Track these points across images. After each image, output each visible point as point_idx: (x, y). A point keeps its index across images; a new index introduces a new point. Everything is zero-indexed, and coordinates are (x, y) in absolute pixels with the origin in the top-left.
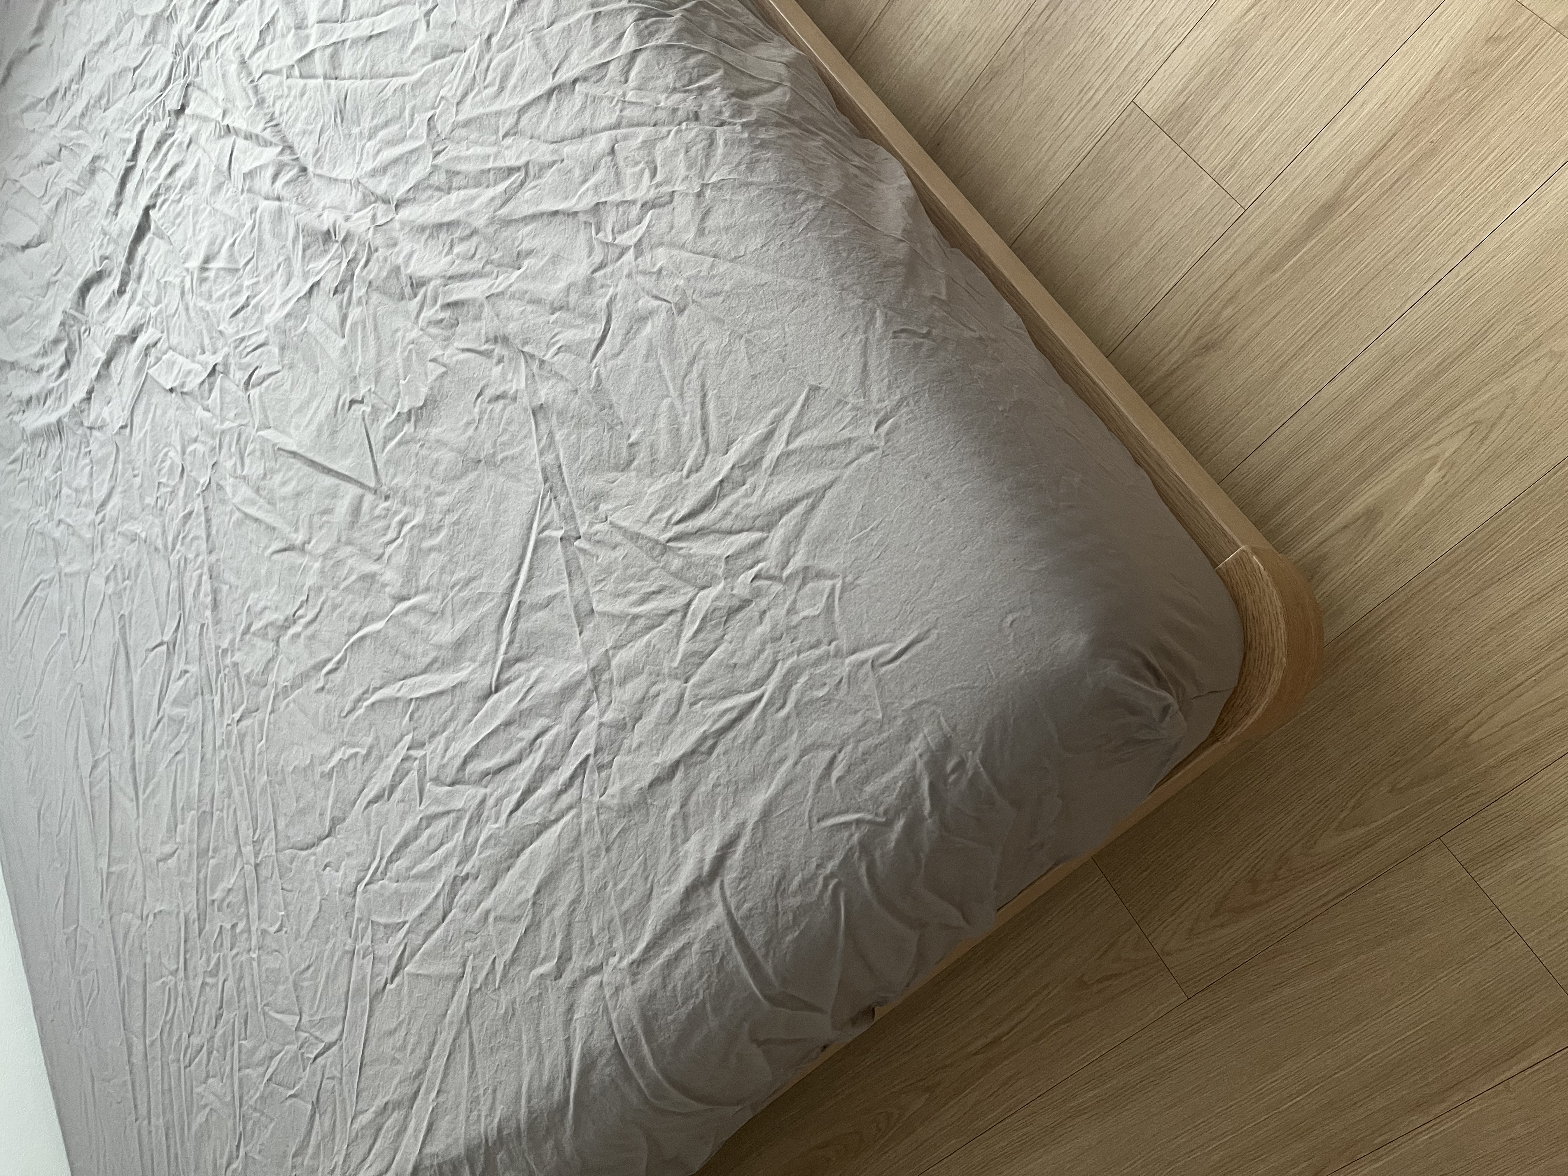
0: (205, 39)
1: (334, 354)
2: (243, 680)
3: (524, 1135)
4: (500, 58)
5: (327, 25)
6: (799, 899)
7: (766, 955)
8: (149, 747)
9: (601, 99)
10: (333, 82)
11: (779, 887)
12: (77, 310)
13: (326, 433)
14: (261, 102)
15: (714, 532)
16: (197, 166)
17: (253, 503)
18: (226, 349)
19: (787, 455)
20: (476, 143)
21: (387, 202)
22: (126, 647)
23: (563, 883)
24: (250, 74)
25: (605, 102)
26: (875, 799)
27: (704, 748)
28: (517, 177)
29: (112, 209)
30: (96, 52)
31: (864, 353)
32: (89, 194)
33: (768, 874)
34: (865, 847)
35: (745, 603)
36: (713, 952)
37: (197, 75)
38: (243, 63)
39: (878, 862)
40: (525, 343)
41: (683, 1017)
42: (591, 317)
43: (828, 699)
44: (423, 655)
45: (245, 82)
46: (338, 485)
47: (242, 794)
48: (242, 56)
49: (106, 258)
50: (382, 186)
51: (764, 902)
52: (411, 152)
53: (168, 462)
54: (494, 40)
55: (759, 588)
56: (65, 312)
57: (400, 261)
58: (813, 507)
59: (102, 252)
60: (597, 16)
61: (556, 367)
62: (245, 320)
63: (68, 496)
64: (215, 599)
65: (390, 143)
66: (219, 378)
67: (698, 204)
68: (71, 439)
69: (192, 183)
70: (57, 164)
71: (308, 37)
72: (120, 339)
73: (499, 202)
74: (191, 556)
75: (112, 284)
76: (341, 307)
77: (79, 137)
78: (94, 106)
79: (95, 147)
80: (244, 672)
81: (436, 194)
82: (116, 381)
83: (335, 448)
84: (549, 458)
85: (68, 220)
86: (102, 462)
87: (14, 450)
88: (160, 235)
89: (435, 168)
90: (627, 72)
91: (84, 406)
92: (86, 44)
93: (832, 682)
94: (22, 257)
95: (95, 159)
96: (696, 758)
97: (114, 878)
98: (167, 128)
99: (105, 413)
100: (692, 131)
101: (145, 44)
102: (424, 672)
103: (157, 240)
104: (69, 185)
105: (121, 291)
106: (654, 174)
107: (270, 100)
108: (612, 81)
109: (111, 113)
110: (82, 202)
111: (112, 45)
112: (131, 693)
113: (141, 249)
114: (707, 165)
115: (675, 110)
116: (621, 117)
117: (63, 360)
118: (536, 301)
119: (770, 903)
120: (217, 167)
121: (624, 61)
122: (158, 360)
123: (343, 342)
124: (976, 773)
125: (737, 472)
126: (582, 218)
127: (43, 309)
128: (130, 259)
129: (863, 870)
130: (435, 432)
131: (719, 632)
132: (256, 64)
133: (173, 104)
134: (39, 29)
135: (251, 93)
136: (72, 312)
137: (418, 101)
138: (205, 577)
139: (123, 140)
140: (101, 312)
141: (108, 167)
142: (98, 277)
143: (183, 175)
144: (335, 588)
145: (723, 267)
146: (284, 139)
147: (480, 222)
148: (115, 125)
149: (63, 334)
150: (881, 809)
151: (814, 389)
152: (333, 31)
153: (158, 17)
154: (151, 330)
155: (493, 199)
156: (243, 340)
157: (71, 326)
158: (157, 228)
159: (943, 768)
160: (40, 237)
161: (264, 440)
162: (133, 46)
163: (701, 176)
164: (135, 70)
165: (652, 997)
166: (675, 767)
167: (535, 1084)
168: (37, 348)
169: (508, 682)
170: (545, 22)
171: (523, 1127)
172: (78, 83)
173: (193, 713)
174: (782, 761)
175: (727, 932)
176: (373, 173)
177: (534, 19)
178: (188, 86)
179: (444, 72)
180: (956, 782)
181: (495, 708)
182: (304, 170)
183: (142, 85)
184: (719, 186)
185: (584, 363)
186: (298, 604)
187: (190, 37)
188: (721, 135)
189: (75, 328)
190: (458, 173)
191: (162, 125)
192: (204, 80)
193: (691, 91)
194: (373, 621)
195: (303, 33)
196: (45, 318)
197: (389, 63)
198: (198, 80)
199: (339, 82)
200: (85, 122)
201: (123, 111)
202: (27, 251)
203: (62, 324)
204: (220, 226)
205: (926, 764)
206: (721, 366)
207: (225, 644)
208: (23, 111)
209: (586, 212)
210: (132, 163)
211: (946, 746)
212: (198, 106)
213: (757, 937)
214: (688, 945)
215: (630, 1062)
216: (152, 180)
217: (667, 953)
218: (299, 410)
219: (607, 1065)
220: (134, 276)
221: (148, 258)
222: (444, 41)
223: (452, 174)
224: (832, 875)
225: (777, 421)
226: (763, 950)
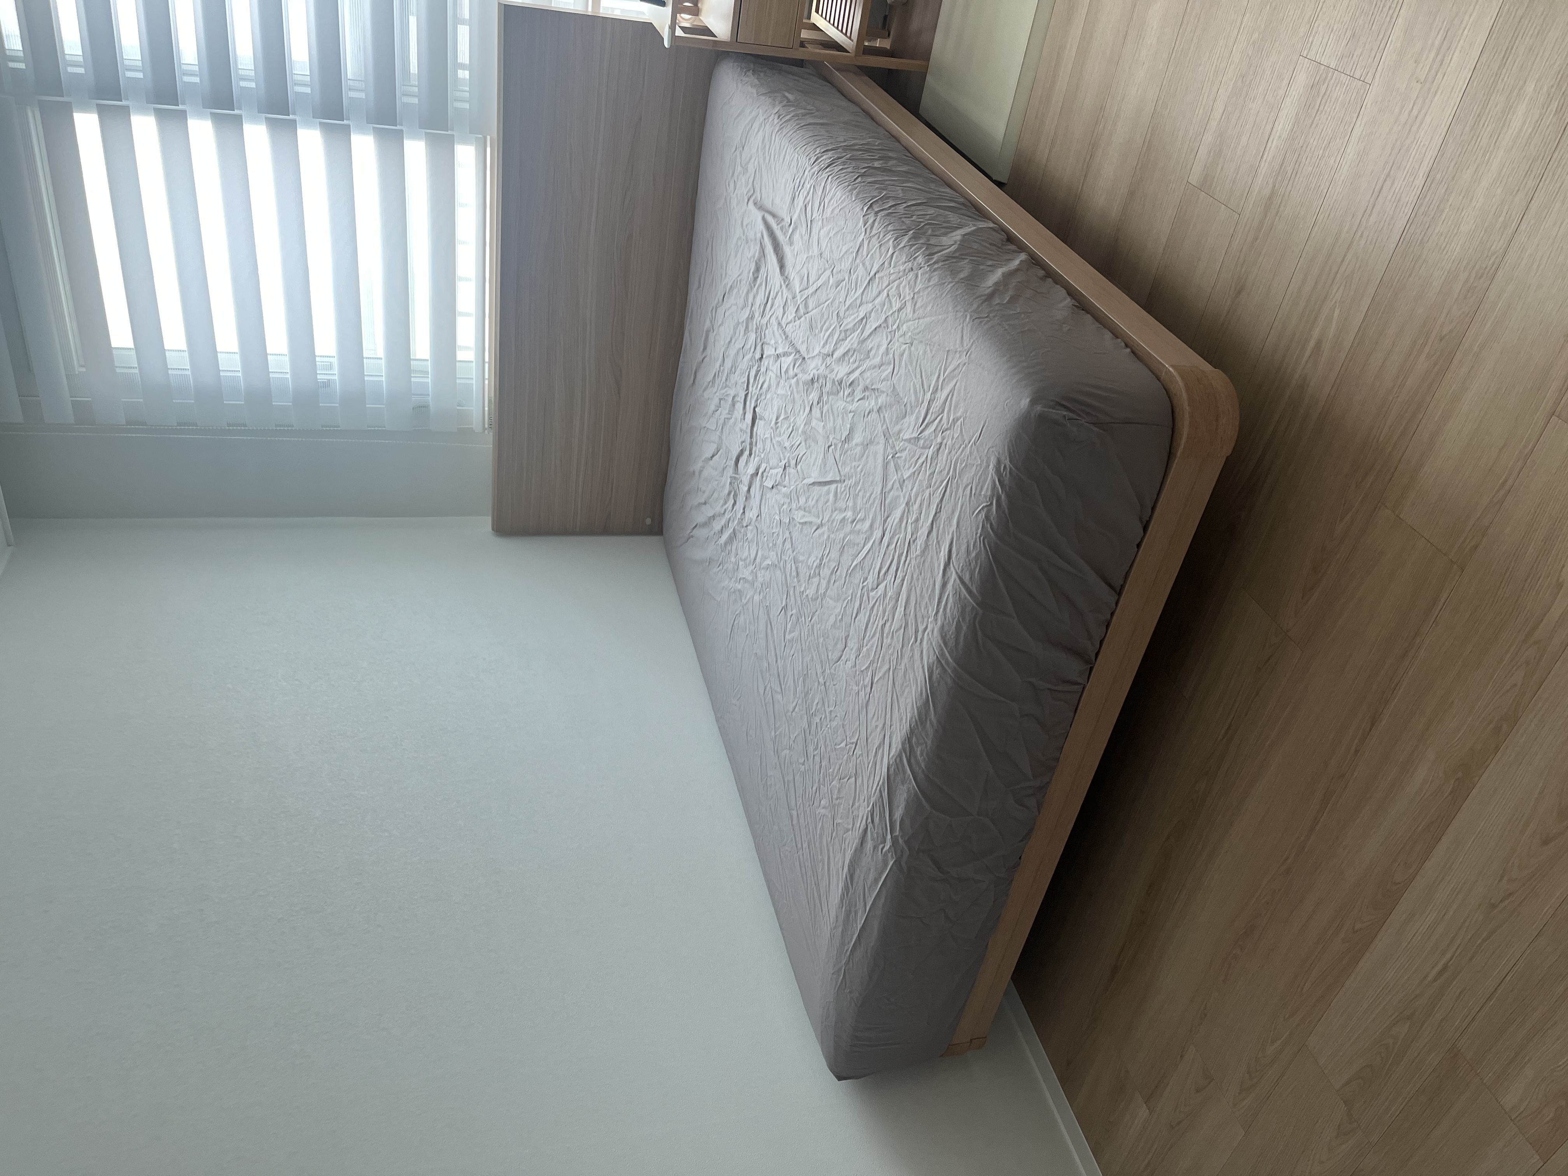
0: (764, 321)
1: (821, 431)
2: (810, 600)
3: (919, 723)
4: (854, 277)
5: (802, 292)
6: (974, 552)
7: (972, 585)
8: (783, 661)
9: (883, 277)
10: (807, 315)
11: (968, 552)
12: (735, 474)
13: (823, 467)
14: (787, 338)
15: (930, 423)
16: (770, 378)
17: (804, 516)
18: (788, 455)
19: (944, 380)
20: (852, 315)
21: (829, 356)
22: (770, 621)
23: (912, 598)
24: (782, 327)
25: (885, 278)
26: (985, 496)
27: (938, 510)
28: (865, 320)
29: (742, 417)
30: (728, 347)
31: (962, 332)
32: (734, 416)
33: (963, 548)
34: (987, 517)
35: (941, 443)
36: (956, 593)
37: (765, 338)
38: (779, 324)
39: (993, 522)
40: (872, 385)
41: (954, 629)
42: (889, 363)
43: (966, 466)
44: (860, 539)
45: (780, 331)
46: (829, 488)
47: (816, 655)
48: (779, 321)
49: (743, 442)
50: (826, 350)
51: (965, 561)
52: (833, 330)
53: (775, 522)
54: (852, 271)
55: (944, 436)
56: (731, 477)
57: (834, 376)
58: (953, 395)
59: (741, 440)
60: (880, 246)
61: (882, 389)
62: (793, 438)
63: (742, 565)
64: (797, 572)
65: (827, 330)
66: (787, 469)
67: (912, 302)
68: (740, 536)
69: (769, 387)
70: (720, 409)
71: (797, 300)
72: (752, 476)
73: (860, 334)
74: (787, 559)
75: (747, 453)
76: (820, 409)
77: (726, 392)
78: (730, 373)
79: (732, 392)
80: (810, 597)
81: (843, 342)
82: (753, 496)
83: (826, 472)
84: (884, 427)
85: (727, 433)
86: (752, 541)
87: (718, 560)
88: (761, 419)
89: (841, 332)
90: (891, 263)
91: (743, 517)
92: (723, 346)
93: (966, 458)
94: (711, 463)
95: (734, 397)
96: (938, 515)
97: (778, 737)
98: (757, 368)
99: (751, 516)
100: (911, 275)
101: (745, 334)
102: (863, 547)
103: (760, 421)
104: (726, 417)
105: (750, 454)
106: (900, 297)
107: (790, 336)
108: (886, 268)
109: (736, 374)
110: (732, 420)
111: (733, 341)
112: (774, 641)
113: (755, 429)
114: (915, 286)
115: (905, 270)
116: (889, 281)
117: (733, 501)
118: (875, 367)
119: (967, 560)
120: (776, 375)
121: (889, 259)
122: (767, 477)
123: (823, 423)
124: (1011, 469)
125: (933, 395)
126: (883, 326)
127: (722, 484)
128: (751, 437)
129: (989, 529)
130: (854, 442)
131: (936, 461)
132: (783, 323)
133: (758, 356)
134: (705, 349)
135: (783, 335)
136: (734, 475)
137: (833, 308)
138: (793, 564)
139: (742, 383)
140: (744, 468)
141: (739, 399)
142: (741, 453)
143: (765, 386)
144: (833, 533)
145: (921, 321)
146: (796, 349)
147: (855, 346)
148: (739, 377)
149: (731, 488)
150: (988, 499)
151: (948, 351)
152: (805, 294)
153: (748, 319)
154: (763, 465)
155: (858, 334)
156: (793, 445)
157: (734, 483)
158: (759, 415)
159: (1000, 471)
160: (717, 448)
161: (804, 484)
162: (741, 337)
163: (913, 291)
164: (743, 348)
165: (943, 626)
166: (933, 521)
167: (917, 694)
168: (722, 502)
169: (886, 530)
170: (865, 256)
171: (917, 718)
172: (723, 366)
173: (796, 634)
174: (959, 499)
175: (958, 581)
176: (823, 347)
177: (862, 256)
178: (762, 345)
179: (839, 292)
180: (1006, 474)
181: (884, 544)
182: (804, 358)
183: (746, 353)
184: (919, 292)
185: (889, 382)
186: (823, 549)
187: (760, 322)
188: (920, 272)
189: (736, 483)
190: (848, 330)
191: (755, 368)
192: (767, 340)
193: (910, 261)
194: (846, 537)
195: (795, 300)
196: (724, 485)
197: (823, 297)
198: (765, 340)
199: (809, 314)
200: (728, 383)
201: (741, 369)
202: (714, 458)
203: (730, 483)
204: (780, 401)
205: (995, 472)
206: (924, 359)
207: (802, 589)
208: (703, 391)
209: (883, 323)
210: (747, 392)
211: (999, 462)
212: (767, 351)
213: (967, 578)
214: (949, 595)
215: (943, 662)
216: (755, 394)
217: (943, 603)
218: (814, 465)
219: (937, 669)
220: (754, 444)
221: (758, 432)
222: (838, 279)
223: (846, 331)
224: (981, 535)
225: (940, 370)
226: (970, 583)
